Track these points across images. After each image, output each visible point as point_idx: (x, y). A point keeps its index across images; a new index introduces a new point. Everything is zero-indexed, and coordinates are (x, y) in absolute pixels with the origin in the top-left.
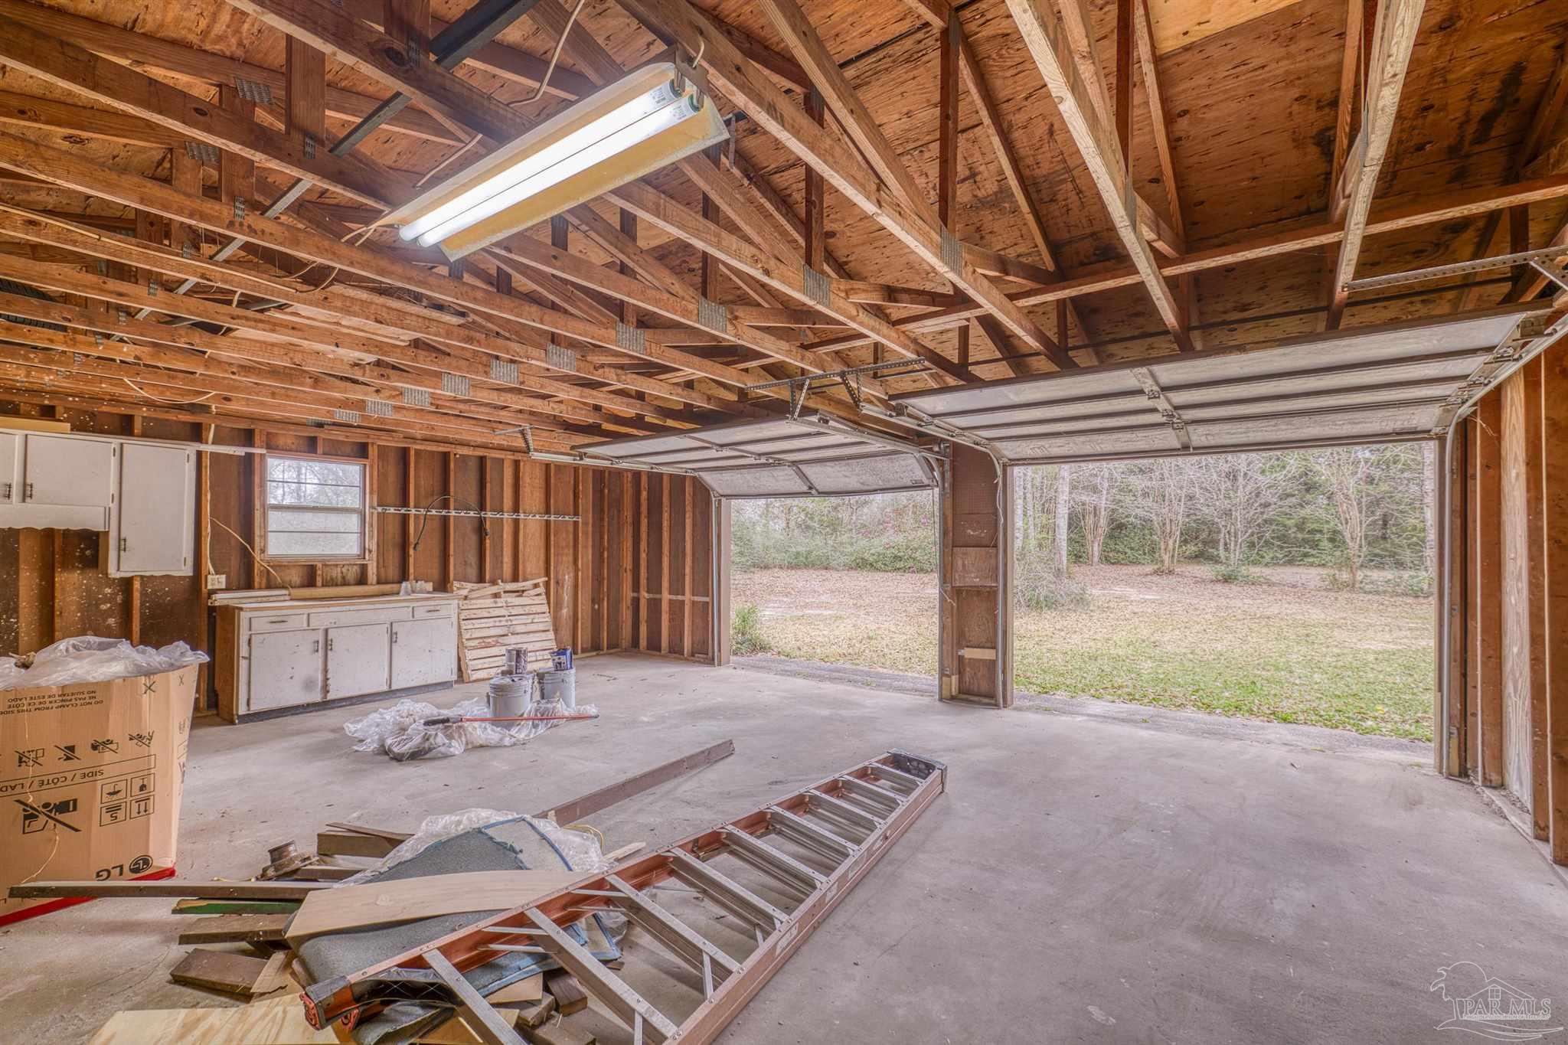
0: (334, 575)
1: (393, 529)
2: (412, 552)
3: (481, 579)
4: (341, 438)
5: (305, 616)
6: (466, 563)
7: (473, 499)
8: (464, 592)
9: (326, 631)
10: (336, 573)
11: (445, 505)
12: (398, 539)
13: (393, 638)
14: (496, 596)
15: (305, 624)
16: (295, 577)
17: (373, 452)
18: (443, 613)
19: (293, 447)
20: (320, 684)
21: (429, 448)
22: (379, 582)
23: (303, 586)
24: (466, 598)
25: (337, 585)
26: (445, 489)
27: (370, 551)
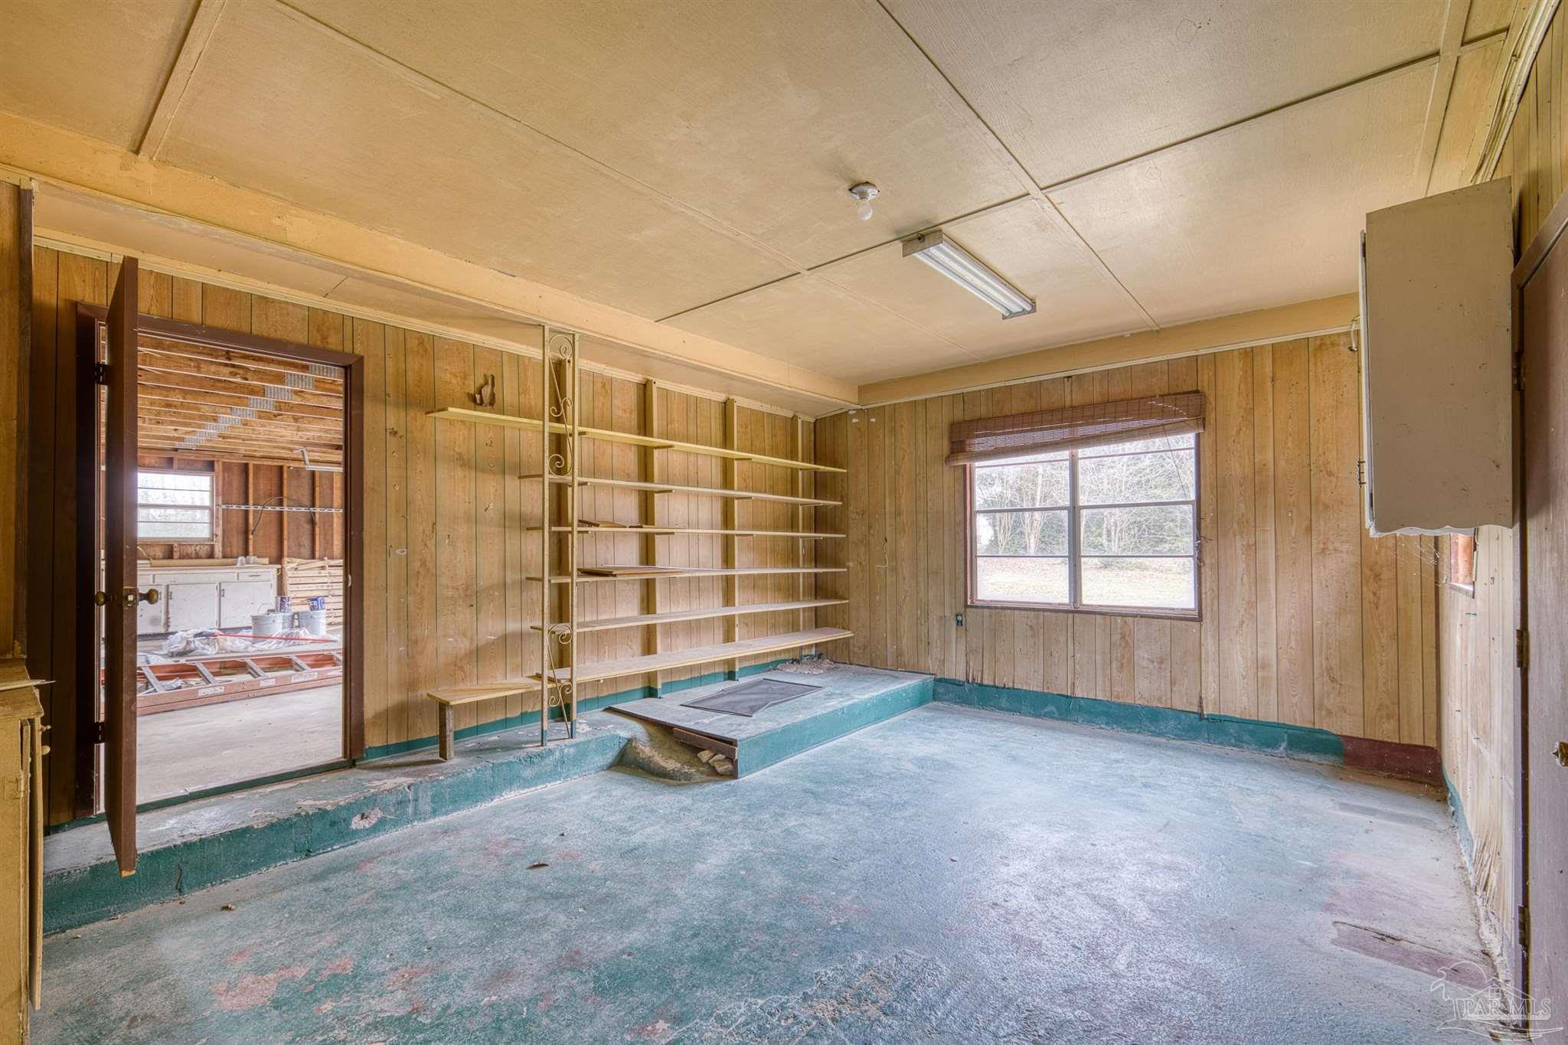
0: (189, 552)
1: (237, 521)
2: (251, 536)
3: (313, 557)
4: (192, 458)
5: (151, 576)
6: (300, 545)
7: (306, 500)
8: (294, 565)
9: (168, 586)
10: (191, 550)
11: (281, 503)
12: (241, 527)
13: (221, 593)
14: (323, 568)
15: (151, 582)
16: (159, 552)
17: (218, 467)
18: (263, 577)
19: (156, 465)
20: (163, 621)
21: (265, 463)
22: (224, 557)
23: (164, 558)
24: (296, 569)
25: (191, 558)
26: (281, 493)
27: (217, 536)
